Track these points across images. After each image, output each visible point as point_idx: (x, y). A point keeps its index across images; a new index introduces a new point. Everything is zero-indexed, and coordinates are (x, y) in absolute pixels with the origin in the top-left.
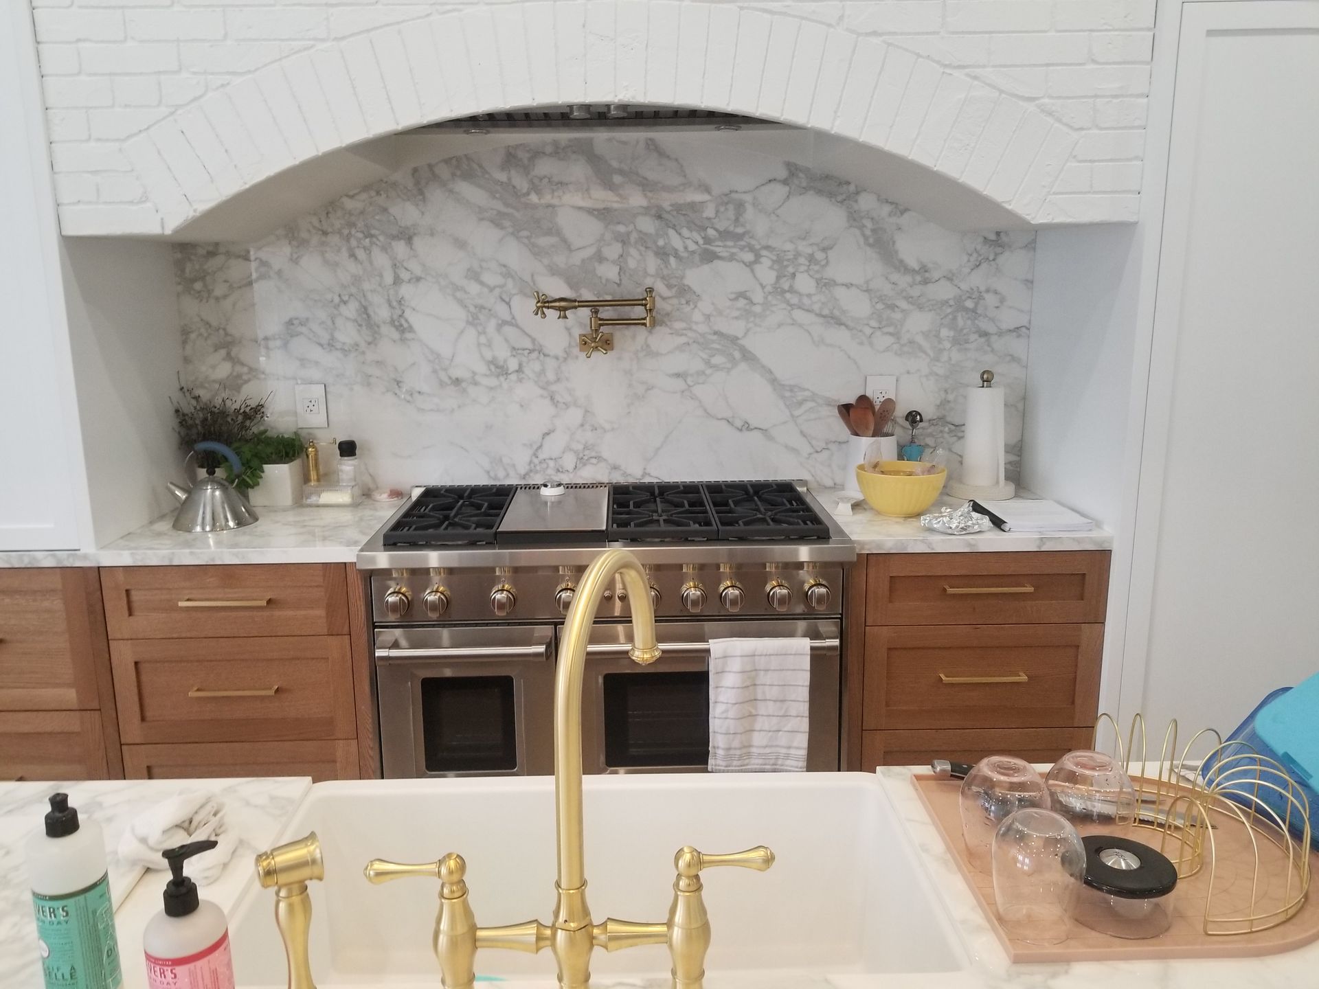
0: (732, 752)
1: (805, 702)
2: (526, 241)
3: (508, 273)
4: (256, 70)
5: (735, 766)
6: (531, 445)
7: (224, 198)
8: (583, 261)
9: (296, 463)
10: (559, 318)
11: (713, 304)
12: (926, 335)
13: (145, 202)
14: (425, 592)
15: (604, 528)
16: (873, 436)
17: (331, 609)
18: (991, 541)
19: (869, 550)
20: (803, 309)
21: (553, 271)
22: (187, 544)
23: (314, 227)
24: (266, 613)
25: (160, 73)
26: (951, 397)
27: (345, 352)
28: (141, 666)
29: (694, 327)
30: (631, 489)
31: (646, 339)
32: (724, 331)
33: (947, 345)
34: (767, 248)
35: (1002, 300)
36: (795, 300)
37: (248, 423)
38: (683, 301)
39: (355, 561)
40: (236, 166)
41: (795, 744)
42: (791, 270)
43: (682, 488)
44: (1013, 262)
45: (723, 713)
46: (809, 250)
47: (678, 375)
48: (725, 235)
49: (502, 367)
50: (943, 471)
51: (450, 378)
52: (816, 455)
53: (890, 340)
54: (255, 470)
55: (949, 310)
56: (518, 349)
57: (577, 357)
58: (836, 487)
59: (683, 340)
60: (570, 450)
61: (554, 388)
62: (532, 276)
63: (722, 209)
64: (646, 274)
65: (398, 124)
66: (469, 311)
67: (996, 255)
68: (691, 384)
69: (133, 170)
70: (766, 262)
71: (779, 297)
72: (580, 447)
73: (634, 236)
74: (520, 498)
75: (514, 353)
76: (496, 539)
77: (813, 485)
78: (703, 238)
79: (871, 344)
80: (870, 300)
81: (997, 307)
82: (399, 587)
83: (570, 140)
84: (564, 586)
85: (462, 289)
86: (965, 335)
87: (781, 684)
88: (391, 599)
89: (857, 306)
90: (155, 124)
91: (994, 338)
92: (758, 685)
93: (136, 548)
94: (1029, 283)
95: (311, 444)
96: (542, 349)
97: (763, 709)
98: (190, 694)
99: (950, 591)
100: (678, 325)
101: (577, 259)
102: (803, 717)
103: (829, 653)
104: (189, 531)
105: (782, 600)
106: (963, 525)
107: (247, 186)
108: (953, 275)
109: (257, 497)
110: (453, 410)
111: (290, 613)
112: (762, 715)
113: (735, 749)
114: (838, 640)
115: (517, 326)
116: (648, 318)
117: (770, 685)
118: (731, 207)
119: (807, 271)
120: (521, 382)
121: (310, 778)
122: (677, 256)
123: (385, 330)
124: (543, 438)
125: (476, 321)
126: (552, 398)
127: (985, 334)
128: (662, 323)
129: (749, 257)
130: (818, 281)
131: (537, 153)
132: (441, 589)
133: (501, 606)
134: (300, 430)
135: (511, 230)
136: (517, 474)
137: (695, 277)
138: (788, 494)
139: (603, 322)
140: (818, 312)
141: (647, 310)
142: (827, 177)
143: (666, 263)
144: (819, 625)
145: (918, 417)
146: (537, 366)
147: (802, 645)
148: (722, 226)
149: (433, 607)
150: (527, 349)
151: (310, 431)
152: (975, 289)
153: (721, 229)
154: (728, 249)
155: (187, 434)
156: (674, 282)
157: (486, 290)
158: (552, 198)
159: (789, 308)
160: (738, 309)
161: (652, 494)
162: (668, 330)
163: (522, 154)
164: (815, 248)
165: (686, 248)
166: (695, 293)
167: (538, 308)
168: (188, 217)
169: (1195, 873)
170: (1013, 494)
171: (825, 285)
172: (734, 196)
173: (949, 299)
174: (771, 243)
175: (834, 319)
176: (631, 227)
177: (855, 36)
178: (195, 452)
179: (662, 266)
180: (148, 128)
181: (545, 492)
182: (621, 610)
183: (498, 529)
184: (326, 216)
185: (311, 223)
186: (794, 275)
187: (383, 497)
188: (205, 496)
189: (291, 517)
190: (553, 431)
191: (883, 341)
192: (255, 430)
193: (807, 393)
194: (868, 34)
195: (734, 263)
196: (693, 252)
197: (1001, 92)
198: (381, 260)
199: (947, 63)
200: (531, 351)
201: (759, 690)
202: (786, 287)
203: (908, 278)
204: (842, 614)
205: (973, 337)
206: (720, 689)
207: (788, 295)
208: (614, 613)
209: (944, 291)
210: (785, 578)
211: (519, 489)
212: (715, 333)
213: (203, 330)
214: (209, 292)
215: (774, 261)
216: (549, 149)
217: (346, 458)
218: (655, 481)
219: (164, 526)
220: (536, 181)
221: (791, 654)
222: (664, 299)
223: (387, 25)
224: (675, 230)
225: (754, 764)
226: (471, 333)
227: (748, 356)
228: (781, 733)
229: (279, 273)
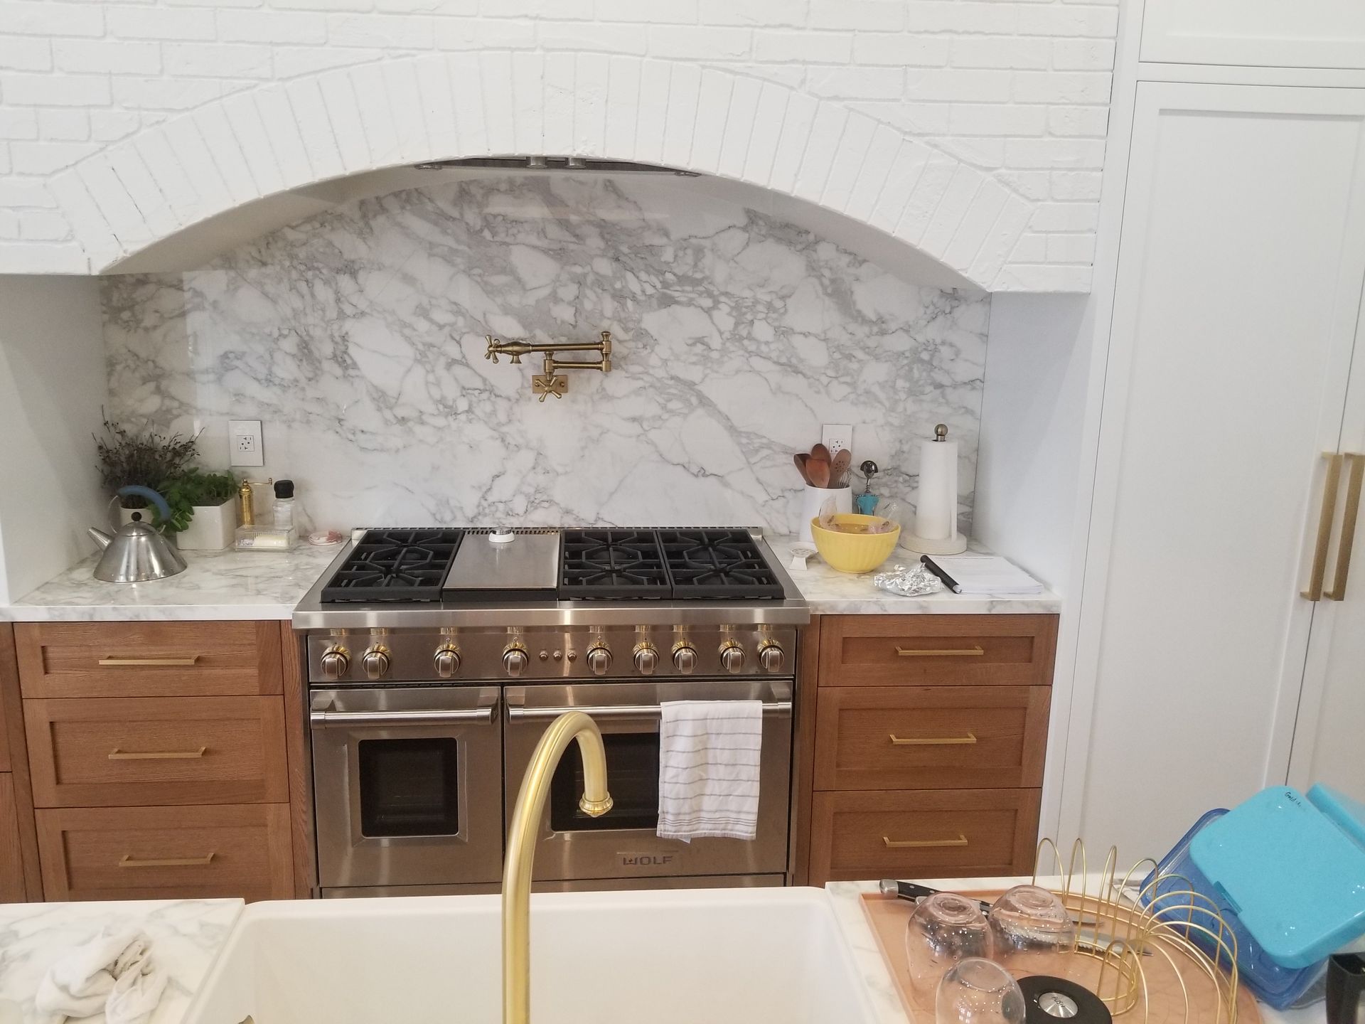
0: (682, 817)
1: (755, 766)
2: (479, 279)
3: (457, 310)
4: (194, 108)
5: (685, 831)
6: (480, 487)
7: (157, 240)
8: (537, 301)
9: (229, 504)
10: (512, 362)
11: (671, 349)
12: (882, 386)
13: (70, 240)
14: (365, 650)
15: (555, 585)
16: (829, 487)
17: (264, 667)
18: (942, 603)
19: (823, 611)
20: (761, 357)
21: (507, 310)
22: (108, 597)
23: (253, 258)
24: (194, 672)
25: (89, 106)
26: (906, 448)
27: (284, 388)
28: (57, 726)
29: (651, 371)
30: (583, 535)
31: (601, 382)
32: (681, 376)
33: (903, 396)
34: (726, 294)
35: (957, 353)
36: (752, 347)
37: (177, 461)
38: (640, 345)
39: (291, 618)
40: (170, 206)
41: (745, 809)
42: (749, 317)
43: (636, 535)
44: (969, 316)
45: (673, 777)
46: (768, 298)
47: (634, 419)
48: (682, 280)
49: (451, 407)
50: (897, 529)
51: (396, 417)
52: (771, 502)
53: (846, 390)
54: (184, 512)
55: (905, 362)
56: (468, 389)
57: (530, 399)
58: (792, 536)
59: (640, 383)
60: (521, 493)
61: (505, 429)
62: (485, 314)
63: (681, 253)
64: (602, 316)
65: (345, 169)
66: (417, 349)
67: (952, 308)
68: (647, 428)
69: (57, 208)
70: (725, 308)
71: (737, 344)
72: (532, 490)
73: (590, 278)
74: (468, 544)
75: (464, 393)
76: (441, 597)
77: (768, 532)
78: (661, 282)
79: (828, 393)
80: (828, 349)
81: (952, 360)
82: (336, 646)
83: (526, 178)
84: (512, 646)
85: (410, 326)
86: (920, 386)
87: (732, 748)
88: (328, 659)
89: (814, 355)
90: (84, 159)
91: (949, 391)
92: (710, 749)
93: (53, 603)
94: (984, 336)
95: (245, 484)
96: (493, 390)
97: (713, 772)
98: (110, 756)
99: (901, 652)
100: (636, 369)
101: (531, 299)
102: (753, 781)
103: (781, 716)
104: (111, 580)
105: (736, 662)
106: (915, 587)
107: (182, 228)
108: (910, 326)
109: (185, 541)
110: (397, 451)
111: (218, 672)
112: (713, 779)
113: (685, 814)
114: (790, 703)
115: (467, 365)
116: (604, 362)
117: (721, 749)
118: (689, 252)
119: (765, 319)
120: (470, 422)
121: (243, 899)
122: (634, 299)
123: (328, 366)
124: (493, 481)
125: (424, 360)
126: (503, 440)
127: (939, 386)
128: (618, 367)
129: (707, 303)
130: (776, 329)
131: (491, 190)
132: (382, 648)
133: (446, 667)
134: (233, 468)
135: (462, 267)
136: (465, 517)
137: (652, 321)
138: (742, 545)
139: (558, 364)
140: (775, 359)
141: (602, 354)
142: (787, 226)
143: (623, 306)
144: (772, 686)
145: (873, 467)
146: (488, 407)
147: (754, 708)
148: (679, 271)
149: (374, 667)
150: (477, 389)
151: (244, 469)
152: (931, 341)
153: (681, 274)
154: (687, 295)
155: (111, 472)
156: (631, 325)
157: (435, 328)
158: (507, 235)
159: (747, 355)
160: (696, 355)
161: (605, 540)
162: (624, 374)
163: (474, 189)
164: (774, 296)
165: (643, 291)
166: (652, 337)
167: (490, 352)
168: (117, 258)
169: (1131, 1009)
170: (965, 548)
171: (783, 333)
172: (693, 241)
173: (905, 351)
174: (730, 289)
175: (792, 367)
176: (588, 269)
177: (817, 100)
178: (120, 496)
179: (619, 309)
180: (76, 163)
181: (494, 539)
182: (570, 671)
183: (443, 586)
184: (265, 246)
185: (250, 253)
186: (752, 322)
187: (322, 541)
188: (130, 544)
189: (221, 564)
190: (504, 474)
191: (839, 390)
192: (185, 467)
193: (764, 441)
194: (829, 99)
195: (692, 308)
196: (651, 296)
197: (960, 161)
198: (324, 293)
199: (907, 130)
200: (482, 391)
201: (711, 753)
202: (744, 333)
203: (866, 329)
204: (794, 676)
205: (929, 389)
206: (670, 753)
207: (746, 342)
208: (562, 673)
209: (900, 343)
210: (739, 640)
211: (466, 533)
212: (672, 378)
213: (130, 362)
214: (138, 322)
215: (732, 308)
216: (503, 187)
217: (282, 499)
218: (608, 526)
219: (84, 574)
220: (490, 218)
221: (743, 718)
222: (620, 342)
223: (336, 67)
224: (633, 273)
225: (703, 829)
226: (419, 372)
227: (704, 401)
228: (731, 797)
229: (215, 304)
